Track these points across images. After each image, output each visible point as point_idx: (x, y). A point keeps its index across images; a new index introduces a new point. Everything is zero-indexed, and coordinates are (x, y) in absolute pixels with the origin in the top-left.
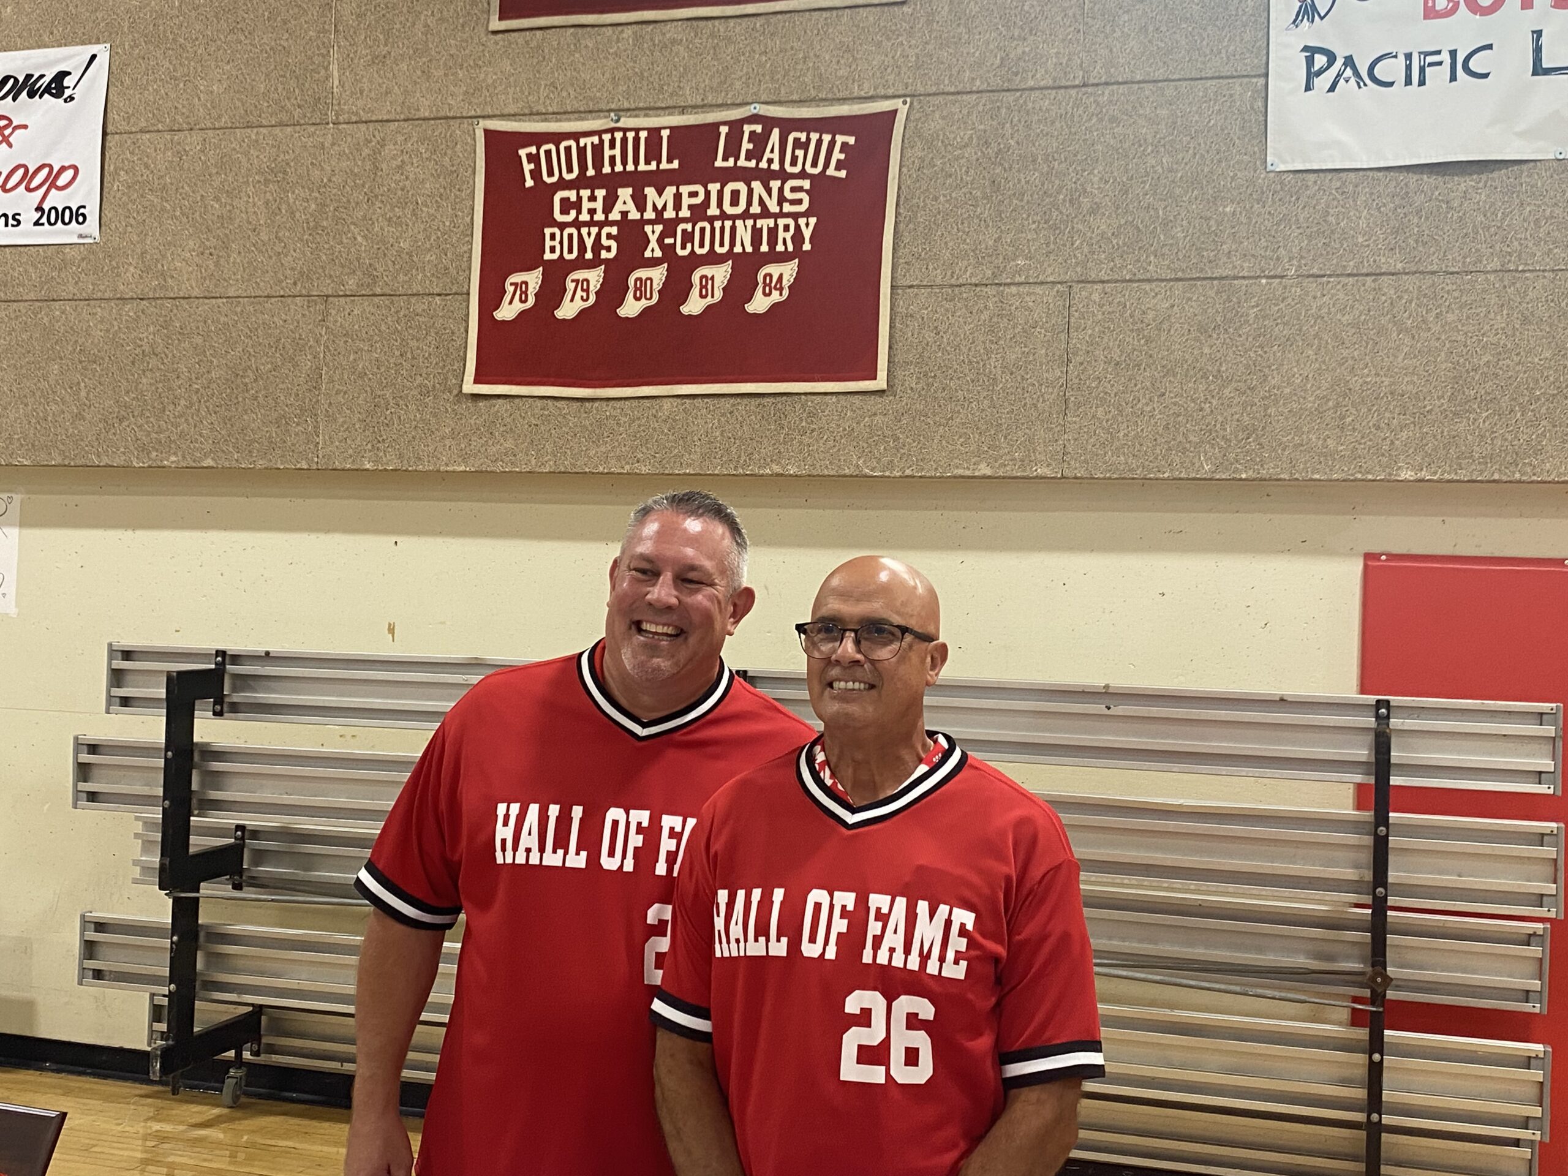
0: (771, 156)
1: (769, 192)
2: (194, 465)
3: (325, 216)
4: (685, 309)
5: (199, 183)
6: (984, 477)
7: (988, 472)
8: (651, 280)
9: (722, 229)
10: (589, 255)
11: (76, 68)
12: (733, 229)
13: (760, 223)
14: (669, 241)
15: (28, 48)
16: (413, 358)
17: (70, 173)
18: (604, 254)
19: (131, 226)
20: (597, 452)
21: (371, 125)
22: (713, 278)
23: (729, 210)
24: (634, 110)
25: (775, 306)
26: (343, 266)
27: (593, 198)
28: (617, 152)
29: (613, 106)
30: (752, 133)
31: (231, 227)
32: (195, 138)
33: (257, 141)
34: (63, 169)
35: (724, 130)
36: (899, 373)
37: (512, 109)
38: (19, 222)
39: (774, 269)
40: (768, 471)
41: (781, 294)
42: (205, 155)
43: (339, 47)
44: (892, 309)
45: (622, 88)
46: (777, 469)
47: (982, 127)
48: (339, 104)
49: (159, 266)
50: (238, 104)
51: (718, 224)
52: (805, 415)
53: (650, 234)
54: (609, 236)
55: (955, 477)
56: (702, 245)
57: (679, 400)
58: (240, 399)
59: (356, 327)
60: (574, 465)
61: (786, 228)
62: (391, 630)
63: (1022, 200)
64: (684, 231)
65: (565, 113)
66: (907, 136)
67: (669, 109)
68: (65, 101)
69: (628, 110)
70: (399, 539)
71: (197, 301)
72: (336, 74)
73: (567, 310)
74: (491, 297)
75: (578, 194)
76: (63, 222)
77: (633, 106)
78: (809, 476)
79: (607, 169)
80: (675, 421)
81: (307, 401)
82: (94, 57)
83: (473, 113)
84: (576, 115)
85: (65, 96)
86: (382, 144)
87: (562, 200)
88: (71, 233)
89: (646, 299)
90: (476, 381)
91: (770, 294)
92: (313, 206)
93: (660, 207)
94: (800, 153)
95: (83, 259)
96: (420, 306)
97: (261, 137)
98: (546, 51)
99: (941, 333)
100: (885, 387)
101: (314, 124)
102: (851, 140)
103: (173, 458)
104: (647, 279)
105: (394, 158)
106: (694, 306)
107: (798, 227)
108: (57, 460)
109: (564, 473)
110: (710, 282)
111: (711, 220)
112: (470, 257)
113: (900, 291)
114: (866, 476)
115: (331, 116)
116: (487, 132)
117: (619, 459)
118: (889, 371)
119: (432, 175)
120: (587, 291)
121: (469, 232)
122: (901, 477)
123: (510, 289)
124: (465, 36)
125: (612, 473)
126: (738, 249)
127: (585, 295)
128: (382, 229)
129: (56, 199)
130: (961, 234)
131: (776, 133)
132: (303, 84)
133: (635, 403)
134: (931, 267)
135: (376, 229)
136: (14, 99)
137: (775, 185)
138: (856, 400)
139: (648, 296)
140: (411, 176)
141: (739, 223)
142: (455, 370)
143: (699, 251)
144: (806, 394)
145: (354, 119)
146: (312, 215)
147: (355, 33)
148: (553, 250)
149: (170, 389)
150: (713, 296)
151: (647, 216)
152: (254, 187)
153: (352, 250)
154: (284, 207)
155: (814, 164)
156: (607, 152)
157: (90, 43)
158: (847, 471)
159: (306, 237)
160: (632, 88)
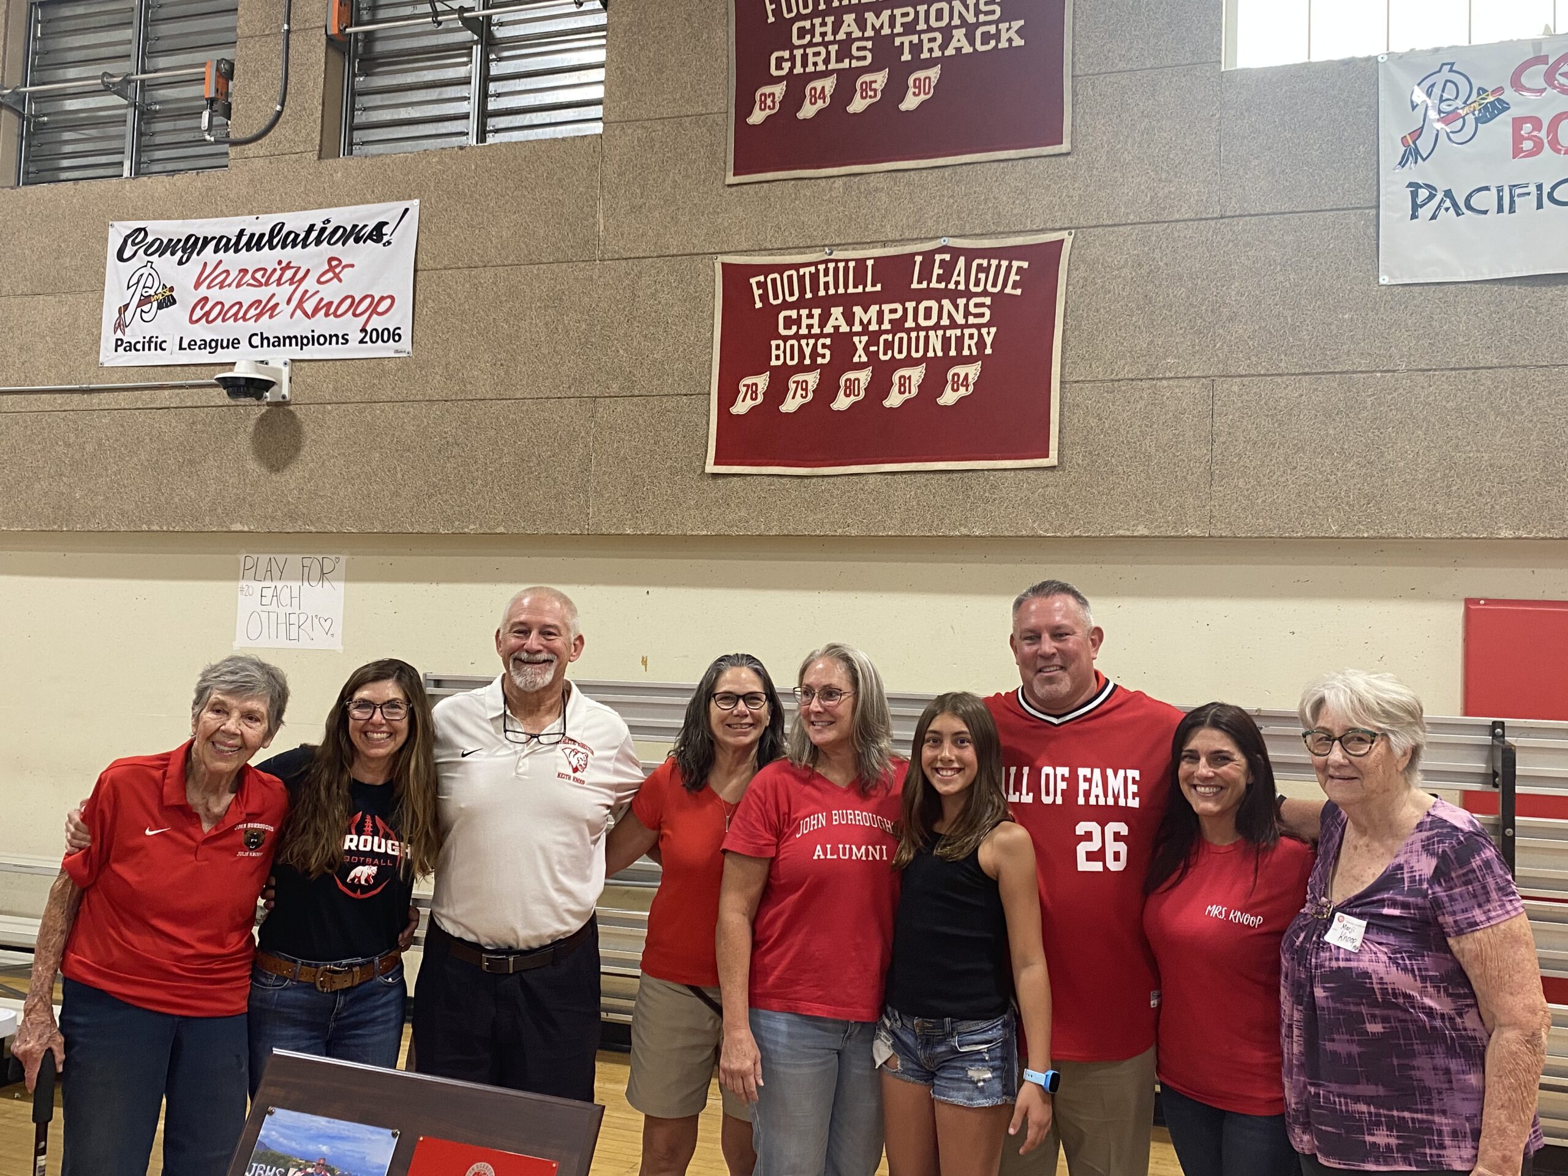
0: (958, 279)
1: (956, 307)
2: (489, 531)
3: (593, 334)
4: (887, 403)
5: (492, 309)
6: (1141, 537)
7: (1146, 532)
8: (858, 380)
9: (917, 338)
10: (807, 362)
11: (393, 219)
12: (927, 338)
13: (948, 333)
14: (873, 349)
15: (355, 204)
16: (665, 445)
17: (389, 301)
18: (820, 361)
19: (438, 343)
20: (814, 519)
21: (630, 262)
22: (910, 378)
23: (923, 323)
24: (844, 245)
25: (962, 400)
26: (608, 374)
27: (810, 316)
28: (830, 279)
29: (827, 242)
30: (942, 261)
31: (518, 343)
32: (489, 273)
33: (538, 275)
34: (382, 299)
35: (919, 259)
36: (1068, 452)
37: (745, 246)
38: (347, 341)
39: (961, 370)
40: (957, 533)
41: (967, 390)
42: (497, 287)
43: (604, 199)
44: (1061, 400)
45: (834, 227)
46: (964, 531)
47: (1135, 252)
48: (604, 244)
49: (460, 374)
50: (523, 246)
51: (913, 335)
52: (988, 487)
53: (857, 343)
54: (824, 346)
55: (1117, 537)
56: (900, 352)
57: (882, 476)
58: (526, 479)
59: (619, 421)
60: (796, 530)
61: (971, 336)
62: (644, 662)
63: (1170, 311)
64: (886, 341)
65: (787, 248)
66: (1072, 260)
67: (872, 244)
68: (384, 245)
69: (839, 245)
70: (650, 590)
71: (490, 402)
72: (602, 221)
73: (790, 406)
74: (728, 396)
75: (798, 312)
76: (383, 341)
77: (843, 242)
78: (991, 536)
79: (822, 293)
80: (879, 493)
81: (580, 480)
82: (407, 210)
83: (713, 250)
84: (797, 250)
85: (384, 241)
86: (639, 275)
87: (785, 318)
88: (388, 349)
89: (855, 395)
90: (715, 464)
91: (958, 390)
92: (584, 326)
93: (865, 322)
94: (982, 276)
95: (398, 370)
96: (670, 404)
97: (542, 272)
98: (772, 200)
99: (1104, 420)
100: (1056, 463)
101: (583, 261)
102: (1025, 265)
103: (472, 527)
104: (855, 379)
105: (648, 287)
106: (894, 400)
107: (980, 335)
108: (378, 528)
109: (787, 535)
110: (907, 381)
111: (908, 331)
112: (711, 365)
113: (1067, 386)
114: (1041, 537)
115: (598, 254)
116: (723, 264)
117: (832, 524)
118: (1059, 451)
119: (680, 300)
120: (806, 390)
121: (709, 345)
122: (1070, 537)
123: (743, 389)
124: (705, 189)
125: (827, 536)
126: (931, 354)
127: (804, 393)
128: (639, 343)
129: (377, 323)
130: (1118, 338)
131: (961, 262)
132: (575, 229)
133: (846, 479)
134: (1094, 366)
135: (635, 343)
136: (343, 244)
137: (961, 302)
138: (1032, 475)
139: (856, 393)
140: (663, 301)
141: (931, 333)
142: (698, 455)
143: (898, 356)
144: (988, 470)
145: (617, 256)
146: (583, 333)
147: (617, 188)
148: (778, 357)
149: (469, 472)
150: (910, 393)
151: (854, 329)
152: (536, 311)
153: (616, 360)
154: (560, 327)
155: (994, 285)
156: (822, 280)
157: (404, 199)
158: (1024, 533)
159: (577, 351)
160: (843, 227)
